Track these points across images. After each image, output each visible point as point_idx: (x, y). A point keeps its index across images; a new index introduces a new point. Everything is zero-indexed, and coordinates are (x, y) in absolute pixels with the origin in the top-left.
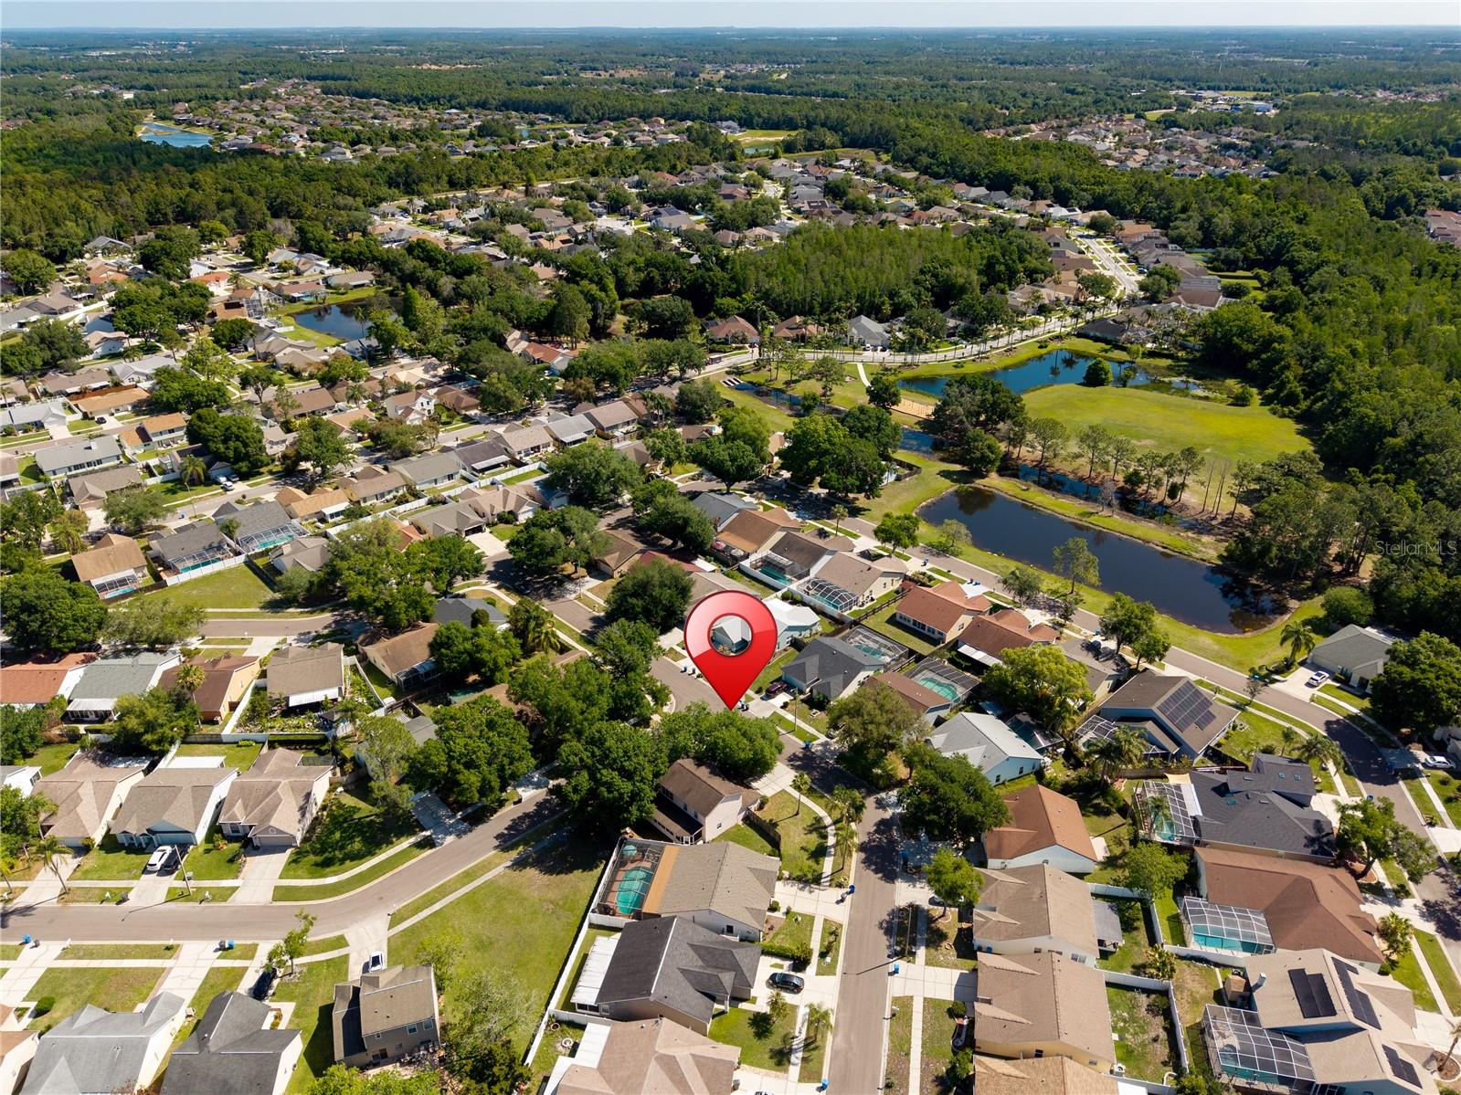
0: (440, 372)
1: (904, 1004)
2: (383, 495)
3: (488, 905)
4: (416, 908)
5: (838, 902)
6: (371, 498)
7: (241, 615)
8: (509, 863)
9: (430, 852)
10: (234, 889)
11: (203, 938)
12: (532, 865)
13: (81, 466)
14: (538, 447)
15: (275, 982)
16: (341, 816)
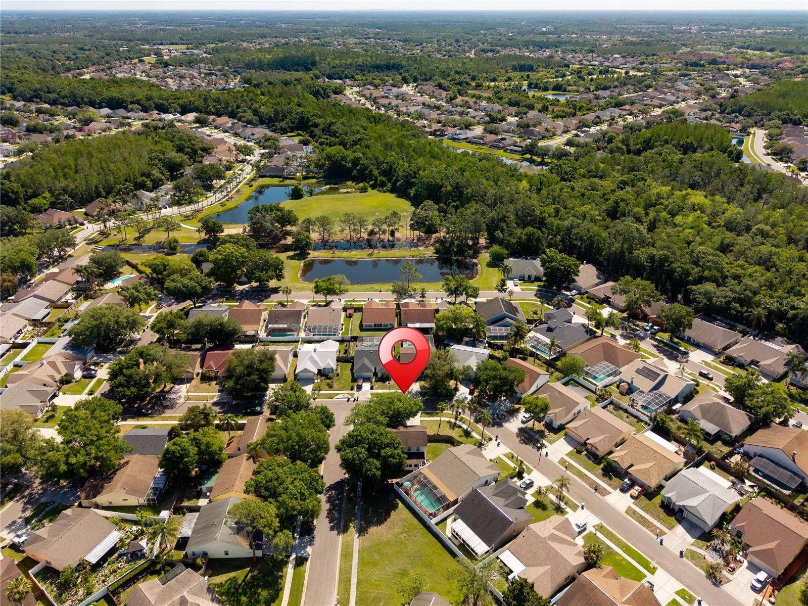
5: (498, 446)
8: (357, 535)
9: (308, 564)
12: (368, 527)
14: (21, 330)
16: (229, 589)
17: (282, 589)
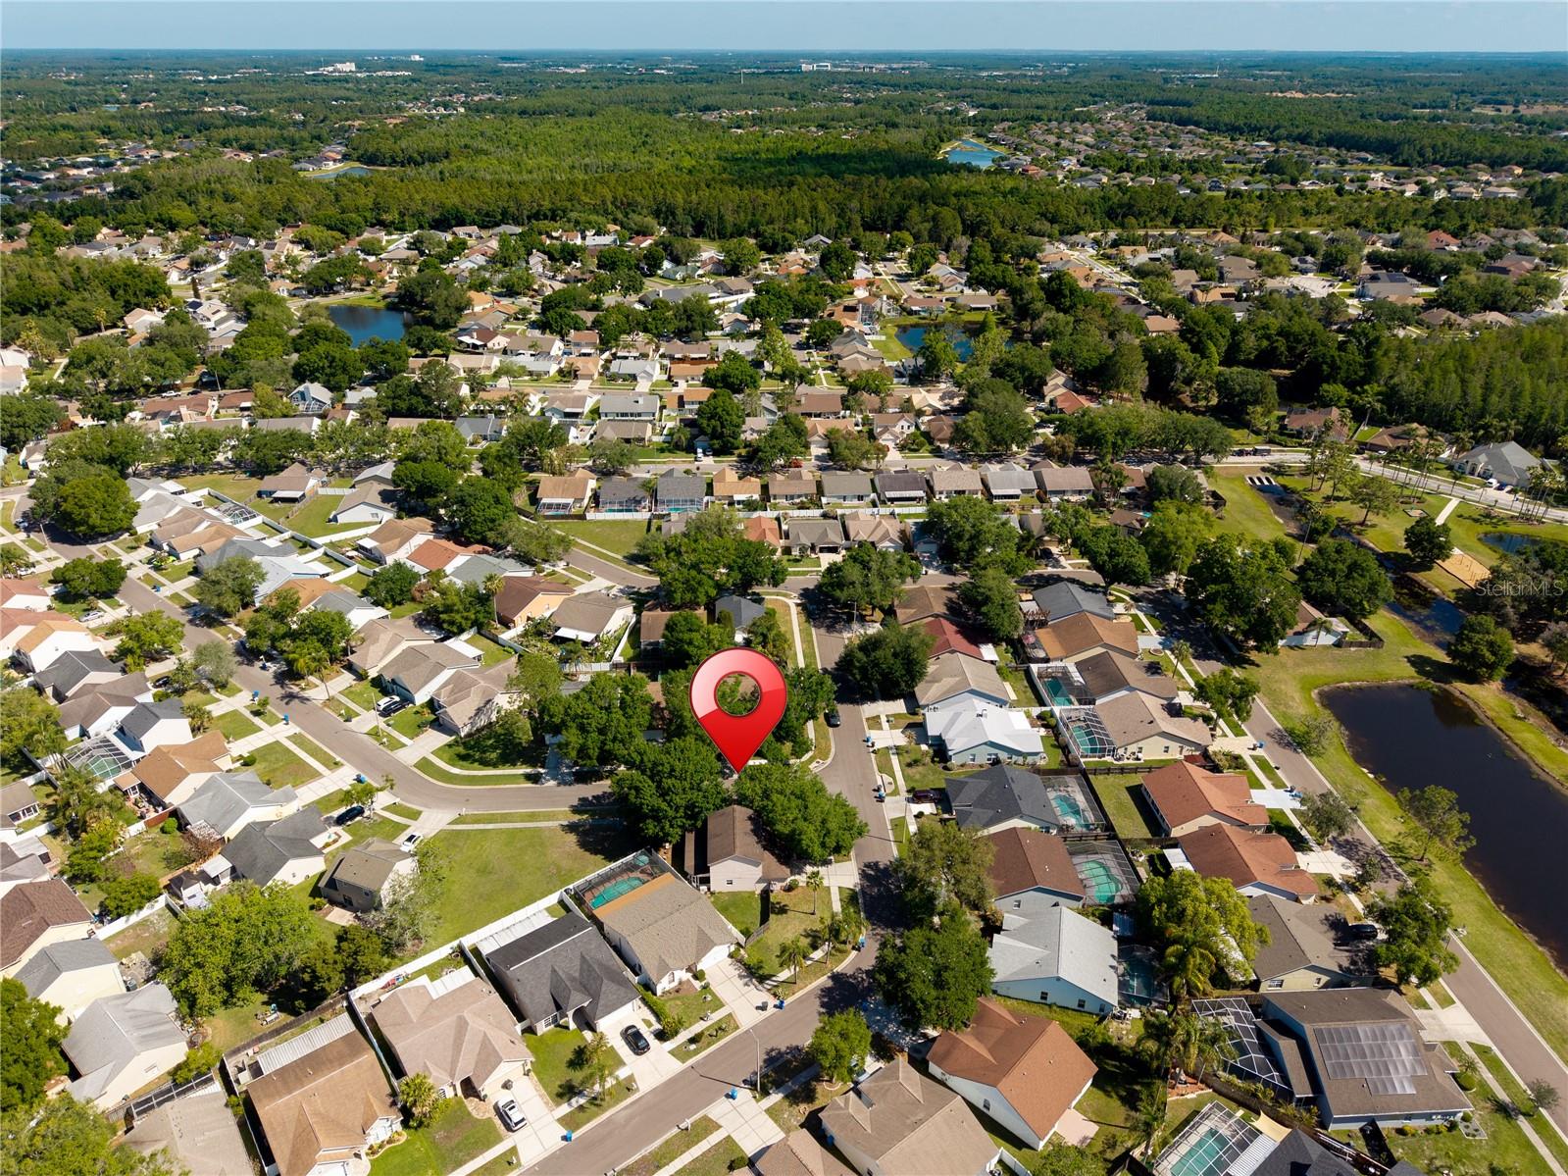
0: (956, 402)
1: (708, 1126)
2: (792, 498)
3: (521, 845)
4: (477, 820)
5: (758, 1008)
6: (781, 497)
7: (607, 557)
8: (566, 823)
9: (530, 785)
10: (404, 745)
11: (357, 767)
12: (577, 833)
13: (626, 415)
14: (964, 492)
15: (358, 818)
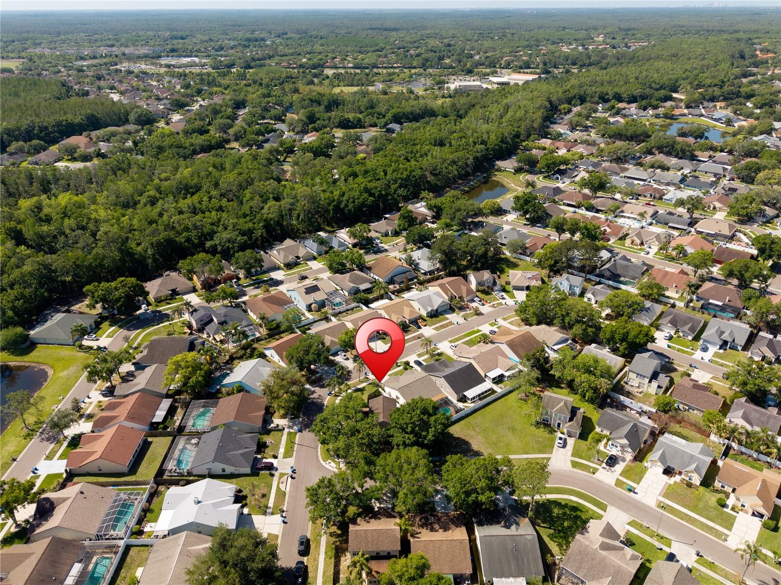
3: (502, 444)
10: (629, 524)
11: (639, 502)
12: (473, 450)
16: (561, 537)
17: (548, 500)
